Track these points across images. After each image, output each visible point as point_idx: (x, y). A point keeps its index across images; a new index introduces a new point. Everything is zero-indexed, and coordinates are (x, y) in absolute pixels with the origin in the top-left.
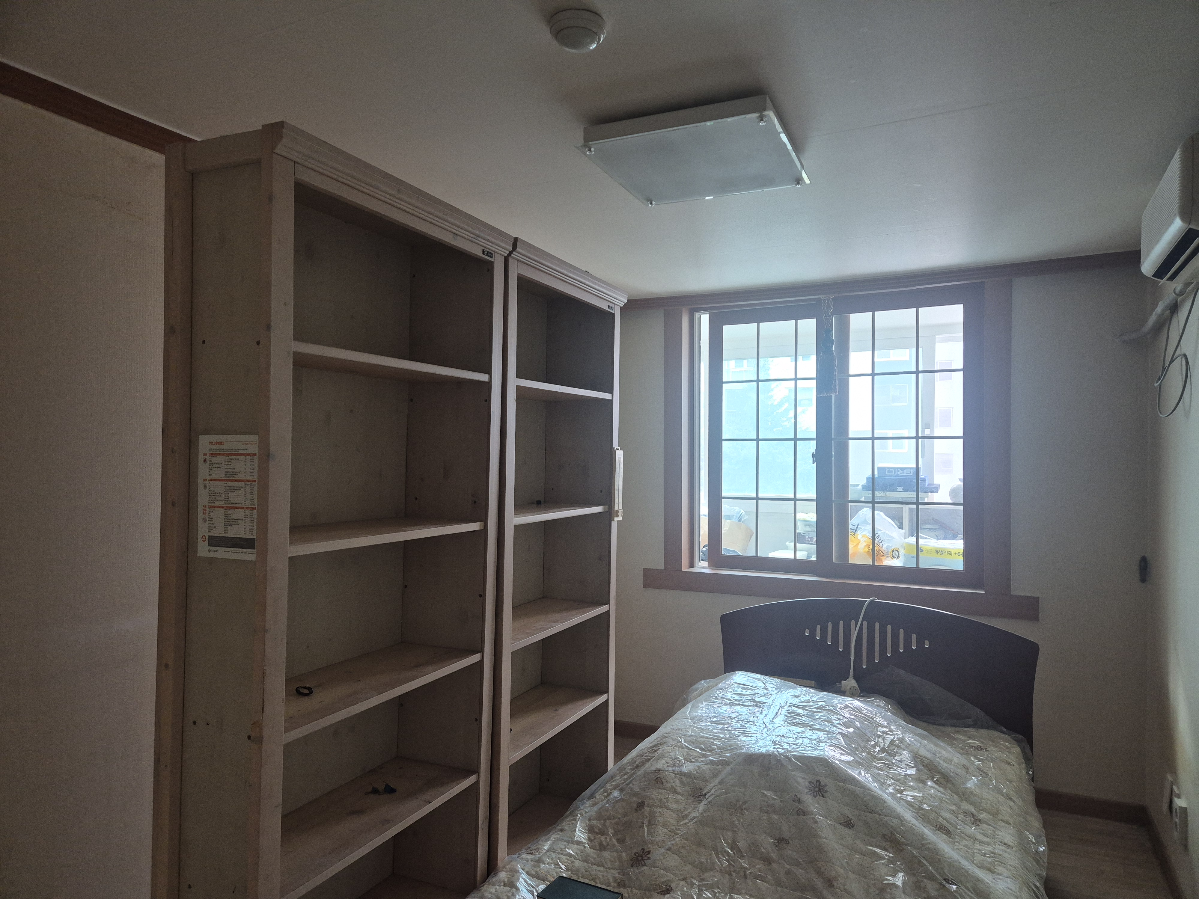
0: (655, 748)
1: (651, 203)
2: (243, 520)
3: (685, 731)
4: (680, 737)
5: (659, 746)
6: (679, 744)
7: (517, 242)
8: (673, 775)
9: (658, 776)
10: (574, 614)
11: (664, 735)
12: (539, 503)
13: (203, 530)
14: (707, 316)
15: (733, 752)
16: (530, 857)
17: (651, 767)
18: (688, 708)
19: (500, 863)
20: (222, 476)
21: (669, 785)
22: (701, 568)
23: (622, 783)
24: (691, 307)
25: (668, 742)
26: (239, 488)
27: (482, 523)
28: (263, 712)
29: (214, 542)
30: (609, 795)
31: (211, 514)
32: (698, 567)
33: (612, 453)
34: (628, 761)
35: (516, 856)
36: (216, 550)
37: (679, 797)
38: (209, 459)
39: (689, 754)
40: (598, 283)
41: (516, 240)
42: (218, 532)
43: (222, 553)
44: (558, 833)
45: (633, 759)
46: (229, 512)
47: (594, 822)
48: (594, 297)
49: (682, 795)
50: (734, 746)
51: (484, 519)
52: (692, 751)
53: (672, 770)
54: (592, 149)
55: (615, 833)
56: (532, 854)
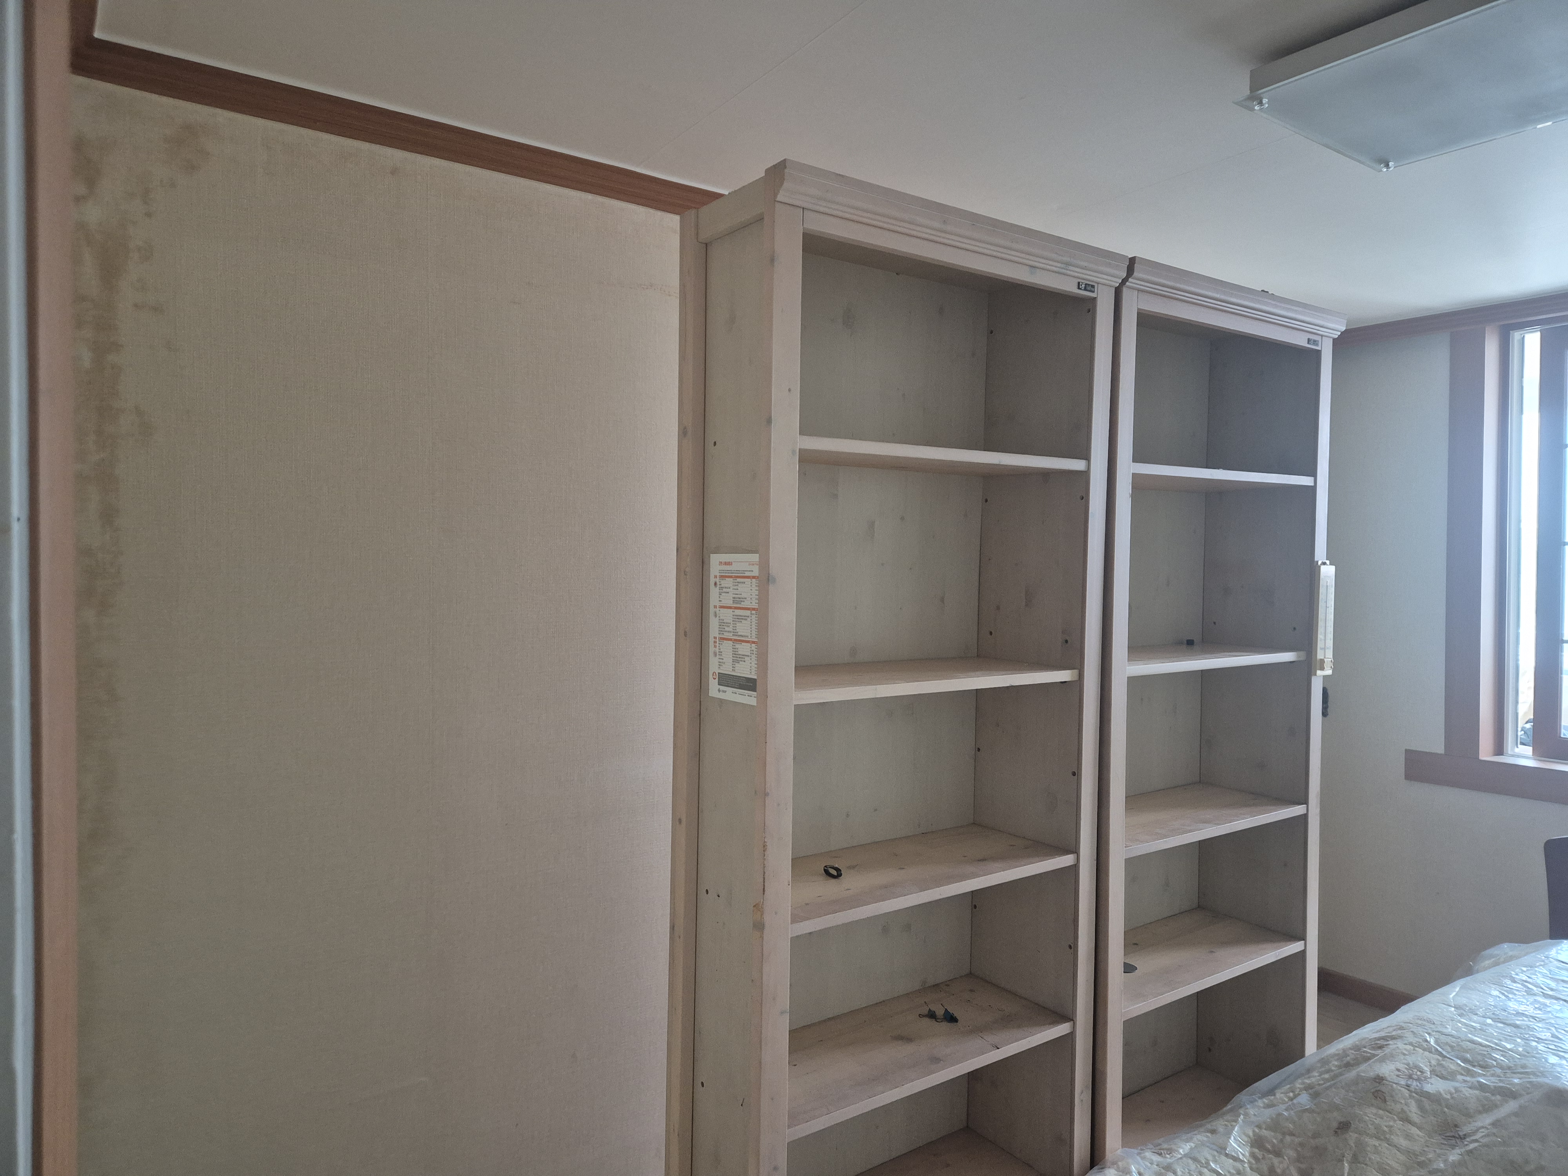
0: (1379, 1044)
1: (1387, 166)
2: (748, 656)
3: (1441, 1024)
4: (1429, 1034)
5: (1388, 1041)
6: (1425, 1044)
7: (1135, 263)
8: (1406, 1093)
9: (1378, 1089)
10: (1241, 814)
11: (1400, 1024)
12: (1190, 643)
13: (714, 667)
14: (1538, 335)
15: (1527, 1078)
16: (1156, 1158)
17: (1367, 1070)
18: (1455, 987)
19: (1109, 1155)
20: (730, 603)
21: (1398, 1107)
22: (1519, 756)
23: (1319, 1085)
24: (1502, 323)
25: (1406, 1037)
26: (745, 618)
27: (1076, 672)
28: (764, 894)
29: (726, 680)
30: (1295, 1096)
31: (721, 647)
32: (1513, 756)
33: (1313, 571)
34: (1337, 1052)
35: (1136, 1151)
36: (725, 690)
37: (1414, 1131)
38: (720, 582)
39: (1441, 1064)
40: (1289, 306)
41: (1132, 261)
42: (727, 670)
43: (731, 695)
44: (1208, 1134)
45: (1344, 1051)
46: (737, 646)
47: (1265, 1133)
48: (1281, 328)
49: (1419, 1128)
50: (1531, 1068)
51: (1078, 664)
52: (1448, 1060)
53: (1404, 1084)
54: (1265, 101)
55: (1299, 1159)
56: (1160, 1154)
